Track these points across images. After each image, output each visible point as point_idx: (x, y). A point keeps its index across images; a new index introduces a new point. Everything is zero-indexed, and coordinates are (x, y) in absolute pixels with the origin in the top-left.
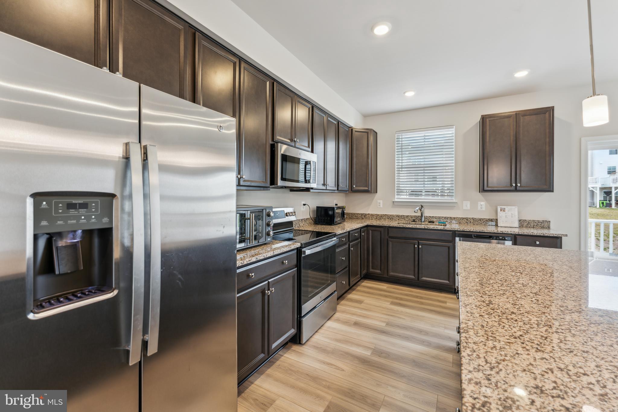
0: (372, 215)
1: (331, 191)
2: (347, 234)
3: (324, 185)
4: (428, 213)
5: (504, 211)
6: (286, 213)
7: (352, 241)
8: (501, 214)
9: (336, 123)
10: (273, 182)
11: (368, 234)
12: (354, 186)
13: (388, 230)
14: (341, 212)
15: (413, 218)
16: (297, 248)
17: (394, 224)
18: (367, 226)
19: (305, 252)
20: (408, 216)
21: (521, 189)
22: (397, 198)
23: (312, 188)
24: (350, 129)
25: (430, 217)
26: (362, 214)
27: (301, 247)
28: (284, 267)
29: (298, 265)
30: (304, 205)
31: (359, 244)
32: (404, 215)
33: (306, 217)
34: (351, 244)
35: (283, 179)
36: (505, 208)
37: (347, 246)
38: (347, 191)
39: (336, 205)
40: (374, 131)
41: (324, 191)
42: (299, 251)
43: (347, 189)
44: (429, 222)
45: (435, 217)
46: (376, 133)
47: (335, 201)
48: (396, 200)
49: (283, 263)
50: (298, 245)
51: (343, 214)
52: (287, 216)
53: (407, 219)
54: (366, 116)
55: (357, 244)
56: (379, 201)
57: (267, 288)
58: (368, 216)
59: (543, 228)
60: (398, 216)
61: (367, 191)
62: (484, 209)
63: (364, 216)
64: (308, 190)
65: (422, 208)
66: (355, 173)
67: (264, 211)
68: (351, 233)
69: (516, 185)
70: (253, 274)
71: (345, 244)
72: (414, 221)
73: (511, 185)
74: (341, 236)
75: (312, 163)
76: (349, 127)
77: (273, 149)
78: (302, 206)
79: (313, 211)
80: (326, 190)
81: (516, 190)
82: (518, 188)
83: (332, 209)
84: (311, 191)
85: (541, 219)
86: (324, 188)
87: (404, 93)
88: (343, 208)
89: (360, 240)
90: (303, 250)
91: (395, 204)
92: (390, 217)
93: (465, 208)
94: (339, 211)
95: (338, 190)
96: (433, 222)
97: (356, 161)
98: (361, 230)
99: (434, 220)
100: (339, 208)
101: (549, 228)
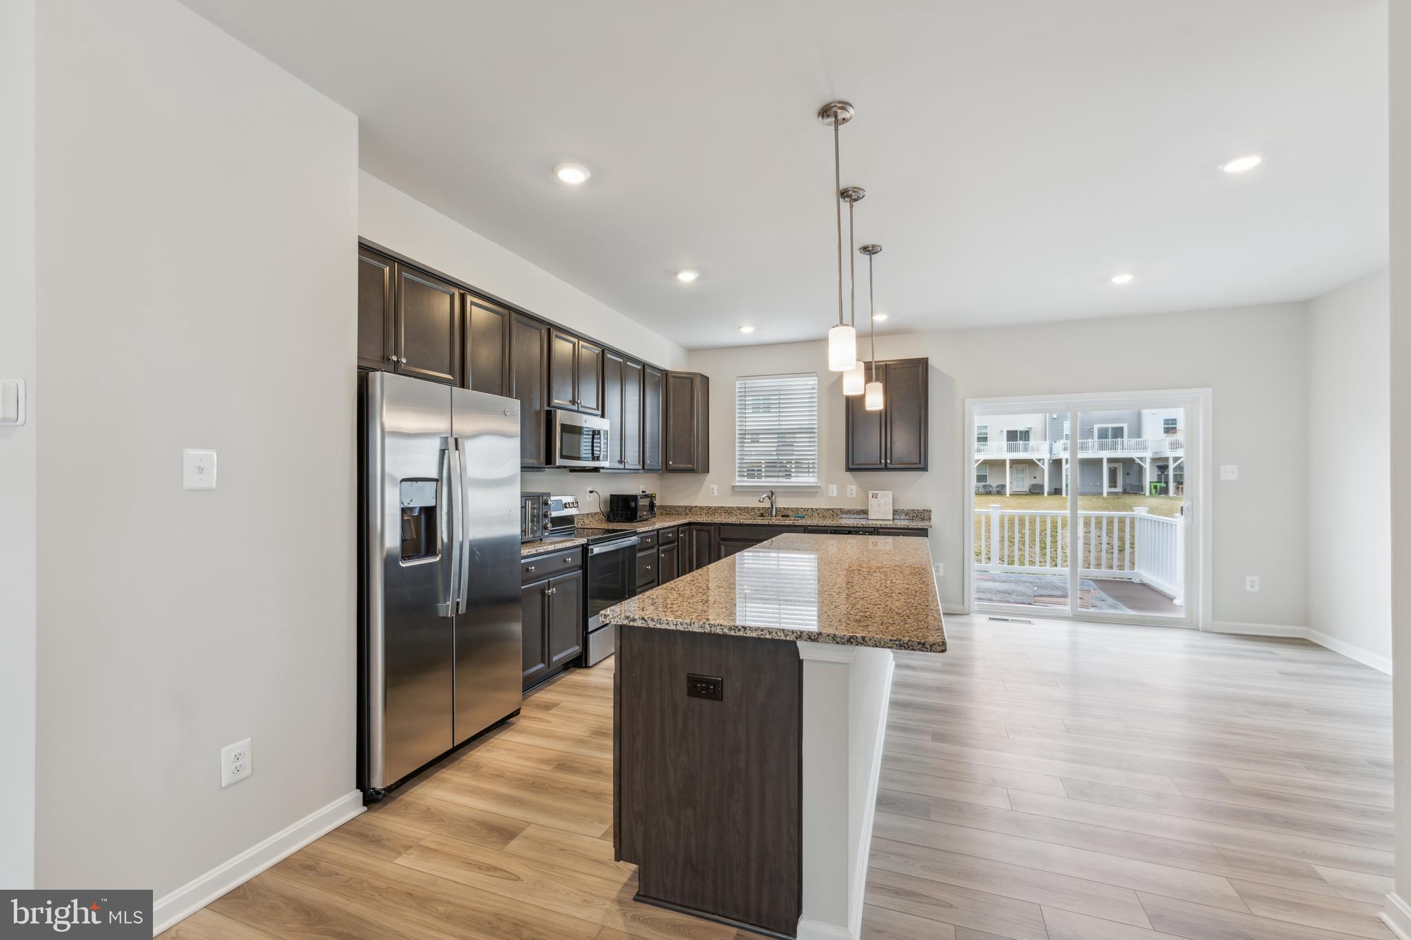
0: (701, 508)
1: (632, 471)
2: (655, 532)
3: (621, 462)
4: (782, 503)
5: (876, 498)
6: (565, 504)
7: (663, 544)
8: (872, 502)
9: (639, 367)
10: (549, 460)
11: (691, 536)
12: (671, 463)
13: (719, 528)
14: (648, 504)
15: (761, 511)
16: (583, 545)
17: (732, 520)
18: (689, 524)
19: (592, 550)
20: (753, 509)
21: (891, 466)
22: (739, 481)
23: (603, 468)
24: (664, 373)
25: (784, 508)
26: (686, 507)
27: (588, 544)
28: (567, 566)
29: (584, 566)
30: (591, 492)
31: (676, 550)
32: (748, 506)
33: (594, 512)
34: (661, 548)
35: (562, 457)
36: (877, 494)
37: (655, 550)
38: (659, 470)
39: (643, 492)
40: (702, 375)
41: (620, 472)
42: (585, 549)
43: (660, 468)
44: (782, 516)
45: (792, 509)
46: (708, 378)
47: (641, 487)
48: (738, 484)
49: (565, 561)
50: (583, 541)
51: (652, 506)
52: (566, 507)
53: (753, 513)
54: (692, 351)
55: (672, 550)
56: (712, 486)
57: (547, 588)
58: (694, 509)
59: (923, 519)
60: (739, 508)
61: (691, 471)
62: (854, 496)
63: (689, 510)
64: (596, 470)
65: (772, 496)
66: (672, 443)
67: (541, 497)
68: (660, 531)
69: (886, 462)
70: (533, 568)
71: (652, 547)
72: (762, 515)
73: (881, 462)
74: (644, 535)
75: (602, 432)
76: (662, 370)
77: (550, 416)
78: (588, 494)
79: (605, 502)
80: (624, 469)
81: (886, 469)
82: (889, 466)
83: (634, 498)
84: (601, 470)
85: (921, 508)
86: (622, 466)
87: (740, 328)
88: (651, 497)
89: (676, 544)
90: (590, 547)
91: (736, 490)
92: (728, 511)
93: (831, 494)
94: (645, 502)
95: (643, 468)
96: (788, 516)
97: (673, 424)
98: (678, 529)
99: (791, 513)
100: (646, 496)
101: (930, 519)
